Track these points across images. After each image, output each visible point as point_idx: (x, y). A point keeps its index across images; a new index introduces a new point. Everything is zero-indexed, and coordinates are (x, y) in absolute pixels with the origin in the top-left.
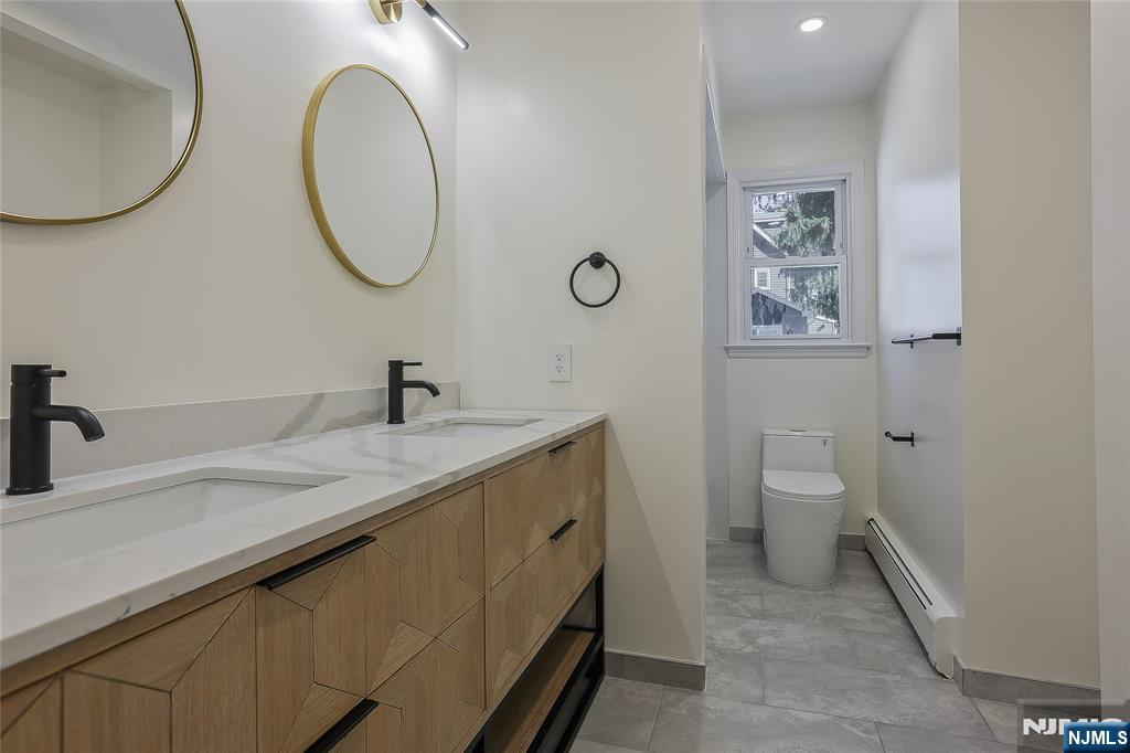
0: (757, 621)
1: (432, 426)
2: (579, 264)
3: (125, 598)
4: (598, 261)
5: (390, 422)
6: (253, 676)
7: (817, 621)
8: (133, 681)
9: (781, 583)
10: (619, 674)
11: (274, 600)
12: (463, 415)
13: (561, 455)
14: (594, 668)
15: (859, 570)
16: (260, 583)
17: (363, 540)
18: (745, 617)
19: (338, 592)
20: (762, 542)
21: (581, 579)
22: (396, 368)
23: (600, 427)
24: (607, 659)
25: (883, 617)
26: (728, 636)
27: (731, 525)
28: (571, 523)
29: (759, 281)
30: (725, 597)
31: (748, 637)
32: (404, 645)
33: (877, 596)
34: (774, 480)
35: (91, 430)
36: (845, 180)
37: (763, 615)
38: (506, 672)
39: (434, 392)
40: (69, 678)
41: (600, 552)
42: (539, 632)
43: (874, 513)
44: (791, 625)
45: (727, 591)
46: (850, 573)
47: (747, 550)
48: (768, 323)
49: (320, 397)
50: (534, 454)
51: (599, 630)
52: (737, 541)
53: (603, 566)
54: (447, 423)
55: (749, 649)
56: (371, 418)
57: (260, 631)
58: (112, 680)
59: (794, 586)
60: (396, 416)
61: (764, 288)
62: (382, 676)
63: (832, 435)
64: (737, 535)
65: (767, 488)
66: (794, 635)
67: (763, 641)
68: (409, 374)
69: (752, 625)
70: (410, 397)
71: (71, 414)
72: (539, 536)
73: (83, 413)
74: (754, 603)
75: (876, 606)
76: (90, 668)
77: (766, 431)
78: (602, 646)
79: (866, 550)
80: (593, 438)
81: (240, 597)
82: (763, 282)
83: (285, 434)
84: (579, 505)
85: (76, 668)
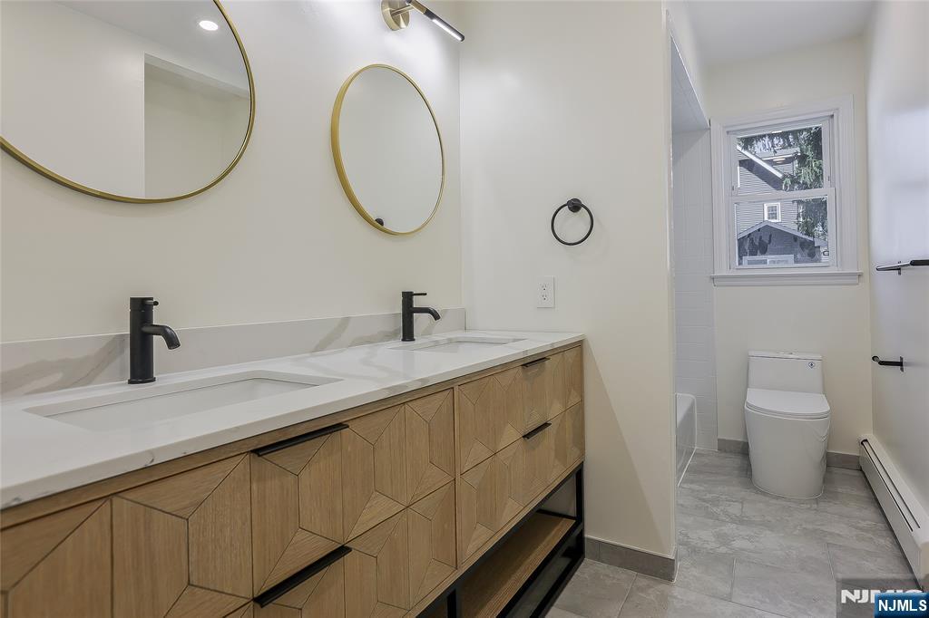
0: (734, 526)
1: (436, 344)
2: (559, 210)
3: (151, 452)
4: (575, 206)
5: (403, 340)
6: (249, 516)
7: (796, 532)
8: (160, 508)
9: (764, 494)
10: (598, 558)
11: (263, 464)
12: (469, 335)
13: (534, 369)
14: (574, 550)
15: (849, 487)
16: (252, 451)
17: (340, 426)
18: (723, 521)
19: (319, 465)
20: (748, 454)
21: (558, 473)
22: (408, 297)
23: (579, 346)
24: (586, 544)
25: (870, 535)
26: (705, 537)
27: (720, 437)
28: (546, 425)
29: (769, 214)
30: (704, 501)
31: (723, 539)
32: (379, 509)
33: (868, 515)
34: (756, 398)
35: (172, 342)
36: (832, 116)
37: (741, 521)
38: (478, 542)
39: (436, 316)
40: (116, 500)
41: (578, 452)
42: (512, 513)
43: (869, 435)
44: (768, 532)
45: (709, 496)
46: (840, 490)
47: (734, 461)
48: (753, 253)
49: (347, 320)
50: (505, 367)
51: (579, 518)
52: (725, 451)
53: (582, 464)
54: (450, 341)
55: (723, 550)
56: (389, 336)
57: (254, 486)
58: (145, 505)
59: (777, 498)
60: (408, 335)
61: (773, 221)
62: (358, 530)
63: (820, 357)
64: (724, 446)
65: (750, 406)
66: (770, 542)
67: (737, 544)
68: (418, 302)
69: (729, 528)
70: (420, 320)
71: (162, 331)
72: (511, 434)
73: (168, 330)
74: (735, 509)
75: (863, 524)
76: (131, 495)
77: (751, 353)
78: (582, 533)
79: (861, 470)
80: (570, 355)
81: (238, 459)
82: (773, 215)
83: (320, 347)
84: (554, 410)
85: (120, 494)
